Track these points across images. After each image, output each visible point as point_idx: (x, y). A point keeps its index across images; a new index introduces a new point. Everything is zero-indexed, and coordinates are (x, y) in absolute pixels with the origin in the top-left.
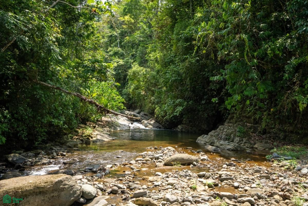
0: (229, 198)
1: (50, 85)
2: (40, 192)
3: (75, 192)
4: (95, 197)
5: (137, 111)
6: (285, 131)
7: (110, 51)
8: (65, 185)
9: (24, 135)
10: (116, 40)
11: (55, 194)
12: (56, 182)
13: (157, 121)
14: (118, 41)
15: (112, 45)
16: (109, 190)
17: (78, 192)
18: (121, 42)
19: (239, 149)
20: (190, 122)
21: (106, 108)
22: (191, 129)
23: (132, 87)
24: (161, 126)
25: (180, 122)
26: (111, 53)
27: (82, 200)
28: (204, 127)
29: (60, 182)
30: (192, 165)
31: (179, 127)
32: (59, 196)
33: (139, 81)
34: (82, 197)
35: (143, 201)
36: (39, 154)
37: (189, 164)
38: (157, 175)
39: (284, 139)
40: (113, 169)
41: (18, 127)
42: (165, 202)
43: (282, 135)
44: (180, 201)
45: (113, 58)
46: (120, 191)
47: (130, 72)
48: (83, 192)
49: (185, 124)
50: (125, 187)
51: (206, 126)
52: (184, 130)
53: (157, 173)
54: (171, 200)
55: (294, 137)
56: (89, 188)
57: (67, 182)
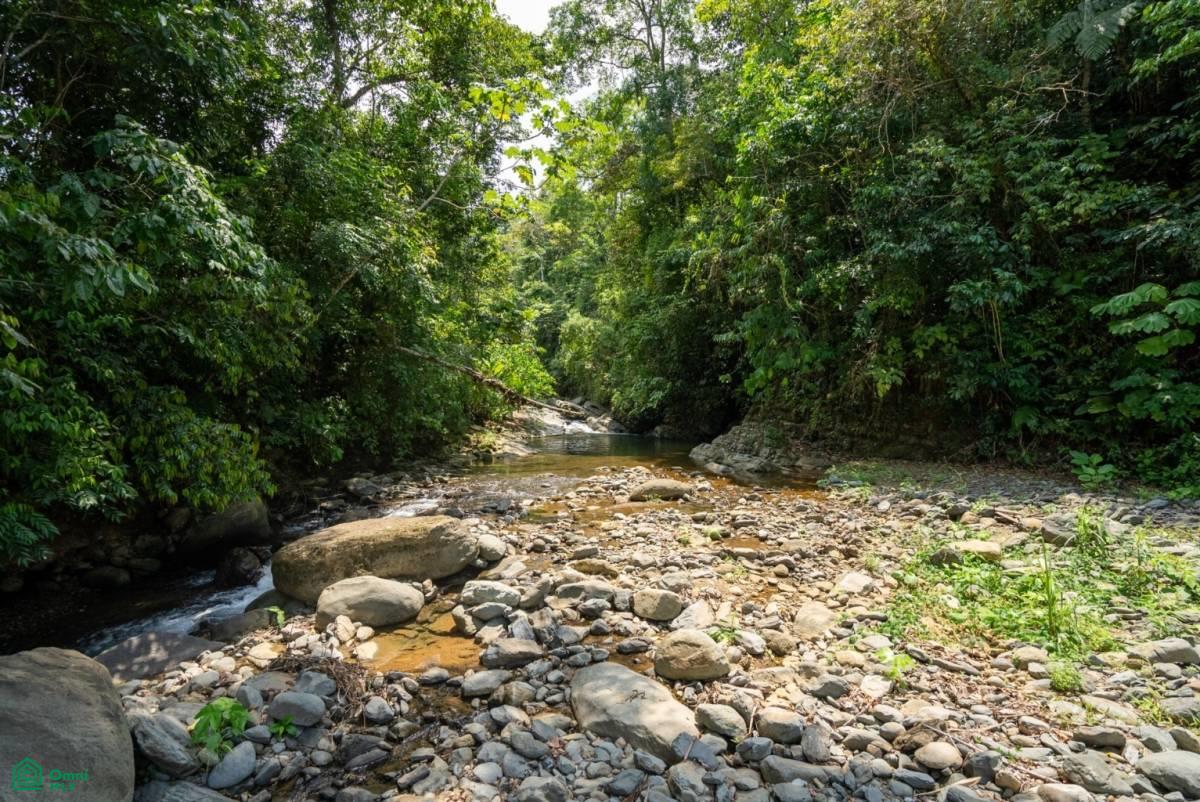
0: (750, 557)
1: (416, 354)
2: (406, 548)
3: (467, 548)
4: (504, 557)
5: (578, 399)
6: (851, 435)
7: (527, 288)
8: (450, 534)
9: (372, 444)
10: (537, 268)
11: (433, 551)
12: (433, 531)
13: (615, 419)
14: (542, 268)
15: (530, 277)
16: (529, 545)
17: (473, 548)
18: (546, 272)
19: (768, 469)
20: (678, 419)
21: (521, 396)
22: (680, 433)
23: (569, 355)
24: (623, 428)
25: (660, 421)
26: (529, 292)
27: (480, 562)
28: (705, 429)
29: (440, 529)
30: (681, 500)
31: (658, 428)
32: (438, 554)
33: (580, 344)
34: (480, 557)
35: (592, 565)
36: (400, 479)
37: (676, 498)
38: (616, 519)
39: (850, 449)
40: (535, 507)
41: (363, 430)
42: (632, 567)
43: (845, 443)
44: (660, 564)
45: (532, 300)
46: (548, 547)
47: (564, 327)
48: (481, 548)
49: (668, 423)
50: (558, 540)
51: (707, 427)
52: (666, 435)
53: (616, 515)
54: (644, 563)
55: (867, 445)
56: (493, 542)
57: (451, 531)
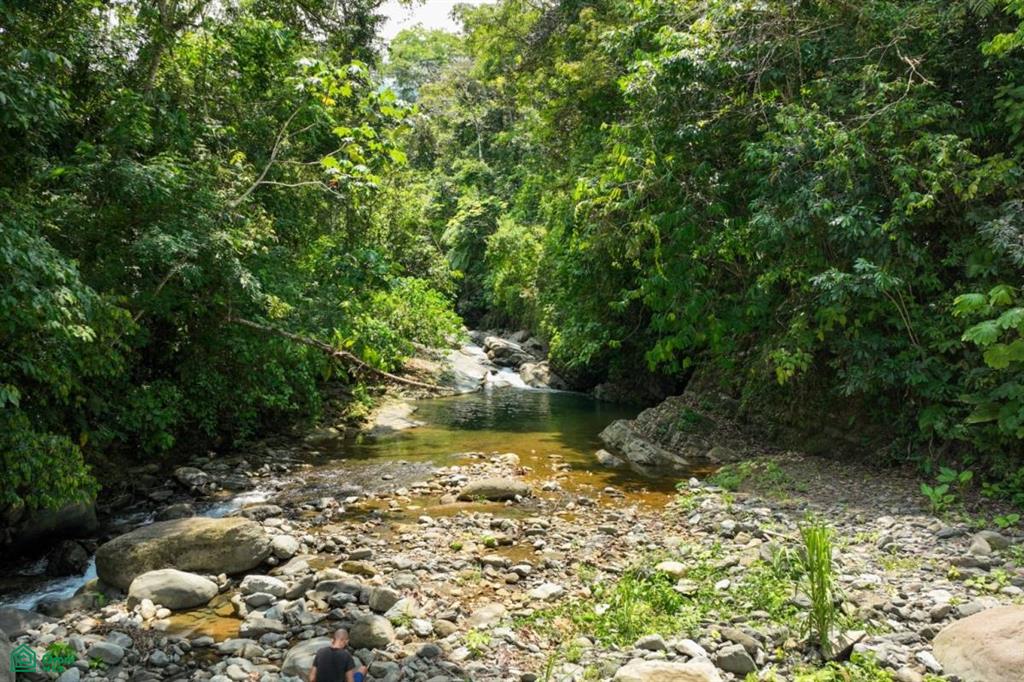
2: (205, 546)
3: (259, 548)
4: (294, 556)
5: (520, 334)
7: (459, 169)
8: (243, 536)
9: (209, 426)
10: (475, 138)
11: (228, 549)
12: (229, 532)
14: (480, 140)
15: (465, 153)
16: (321, 546)
17: (265, 548)
18: (486, 145)
20: (625, 376)
22: (625, 395)
24: (561, 383)
25: (601, 378)
26: (460, 175)
27: (272, 559)
29: (236, 531)
30: (509, 502)
31: (598, 388)
32: (233, 552)
33: (515, 263)
34: (273, 555)
35: (353, 566)
36: (237, 466)
38: (421, 522)
42: (390, 569)
44: (414, 567)
45: (465, 189)
46: (337, 548)
47: (493, 241)
48: (273, 548)
49: (614, 381)
50: (349, 542)
51: (659, 389)
53: (421, 518)
54: (401, 566)
56: (285, 542)
57: (245, 532)
